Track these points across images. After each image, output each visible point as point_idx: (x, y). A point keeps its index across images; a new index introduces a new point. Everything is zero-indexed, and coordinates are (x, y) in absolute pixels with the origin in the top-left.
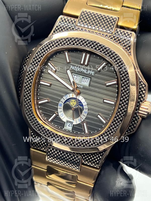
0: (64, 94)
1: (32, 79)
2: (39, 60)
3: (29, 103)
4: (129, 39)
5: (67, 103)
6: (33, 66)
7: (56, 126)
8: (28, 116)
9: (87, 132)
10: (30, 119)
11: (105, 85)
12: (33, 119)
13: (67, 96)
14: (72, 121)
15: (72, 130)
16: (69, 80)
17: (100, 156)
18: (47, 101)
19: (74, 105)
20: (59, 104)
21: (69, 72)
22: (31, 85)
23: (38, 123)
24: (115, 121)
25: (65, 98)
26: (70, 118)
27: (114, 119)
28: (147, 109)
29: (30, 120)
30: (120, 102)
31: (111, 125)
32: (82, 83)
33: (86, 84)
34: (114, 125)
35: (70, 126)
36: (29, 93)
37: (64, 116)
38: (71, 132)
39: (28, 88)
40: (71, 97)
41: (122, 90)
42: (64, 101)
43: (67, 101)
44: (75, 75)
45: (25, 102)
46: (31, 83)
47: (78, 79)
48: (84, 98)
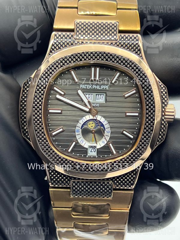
0: (80, 118)
1: (41, 109)
2: (45, 87)
3: (43, 137)
4: (137, 42)
5: (85, 126)
6: (39, 95)
7: (78, 155)
8: (45, 151)
9: (115, 153)
10: (49, 154)
11: (124, 96)
12: (51, 154)
13: (83, 119)
14: (95, 145)
15: (97, 155)
16: (82, 101)
17: (134, 175)
18: (61, 130)
19: (93, 127)
20: (76, 130)
21: (80, 92)
22: (41, 117)
23: (58, 156)
24: (145, 133)
25: (81, 122)
26: (92, 142)
27: (144, 131)
28: (173, 112)
29: (49, 156)
30: (146, 111)
31: (142, 138)
32: (97, 100)
33: (102, 101)
34: (145, 137)
35: (92, 152)
36: (40, 126)
37: (85, 141)
38: (96, 157)
39: (38, 120)
40: (88, 119)
41: (146, 97)
42: (81, 126)
43: (84, 124)
44: (87, 94)
45: (38, 138)
46: (40, 114)
47: (91, 97)
48: (103, 117)
